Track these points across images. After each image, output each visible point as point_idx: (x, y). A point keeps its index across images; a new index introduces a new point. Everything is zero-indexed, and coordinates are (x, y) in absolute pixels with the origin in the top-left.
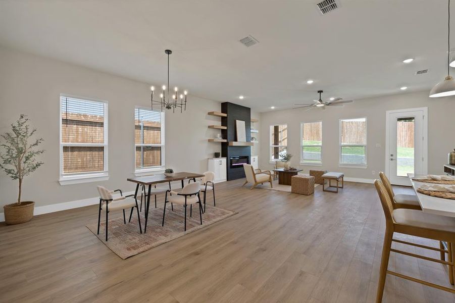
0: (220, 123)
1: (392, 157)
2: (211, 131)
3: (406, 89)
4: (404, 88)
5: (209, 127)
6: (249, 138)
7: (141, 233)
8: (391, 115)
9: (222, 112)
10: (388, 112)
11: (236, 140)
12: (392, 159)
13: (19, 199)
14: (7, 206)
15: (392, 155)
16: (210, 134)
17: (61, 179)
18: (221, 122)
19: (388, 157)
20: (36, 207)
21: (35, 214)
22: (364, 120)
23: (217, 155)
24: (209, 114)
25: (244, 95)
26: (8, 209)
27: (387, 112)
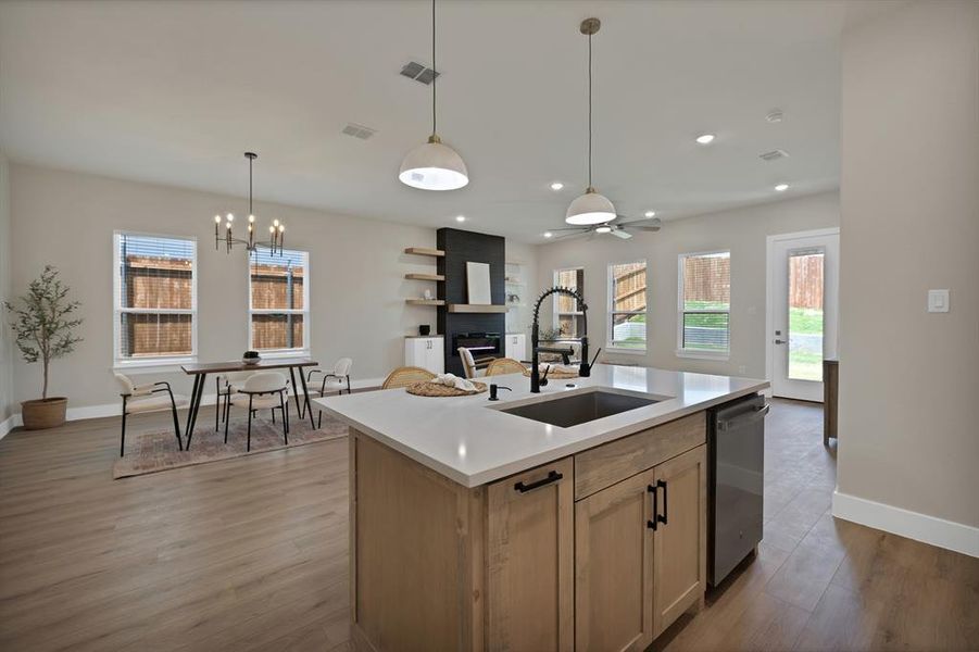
0: (434, 270)
1: (778, 338)
2: (413, 286)
3: (786, 192)
4: (781, 188)
5: (408, 277)
6: (498, 296)
7: (181, 449)
8: (775, 244)
9: (438, 249)
10: (770, 239)
11: (465, 301)
12: (778, 342)
13: (44, 394)
14: (27, 402)
15: (778, 333)
16: (411, 291)
17: (116, 365)
18: (436, 268)
19: (770, 337)
20: (72, 407)
21: (68, 419)
22: (726, 255)
23: (424, 331)
24: (409, 251)
25: (465, 215)
26: (28, 408)
27: (768, 237)
